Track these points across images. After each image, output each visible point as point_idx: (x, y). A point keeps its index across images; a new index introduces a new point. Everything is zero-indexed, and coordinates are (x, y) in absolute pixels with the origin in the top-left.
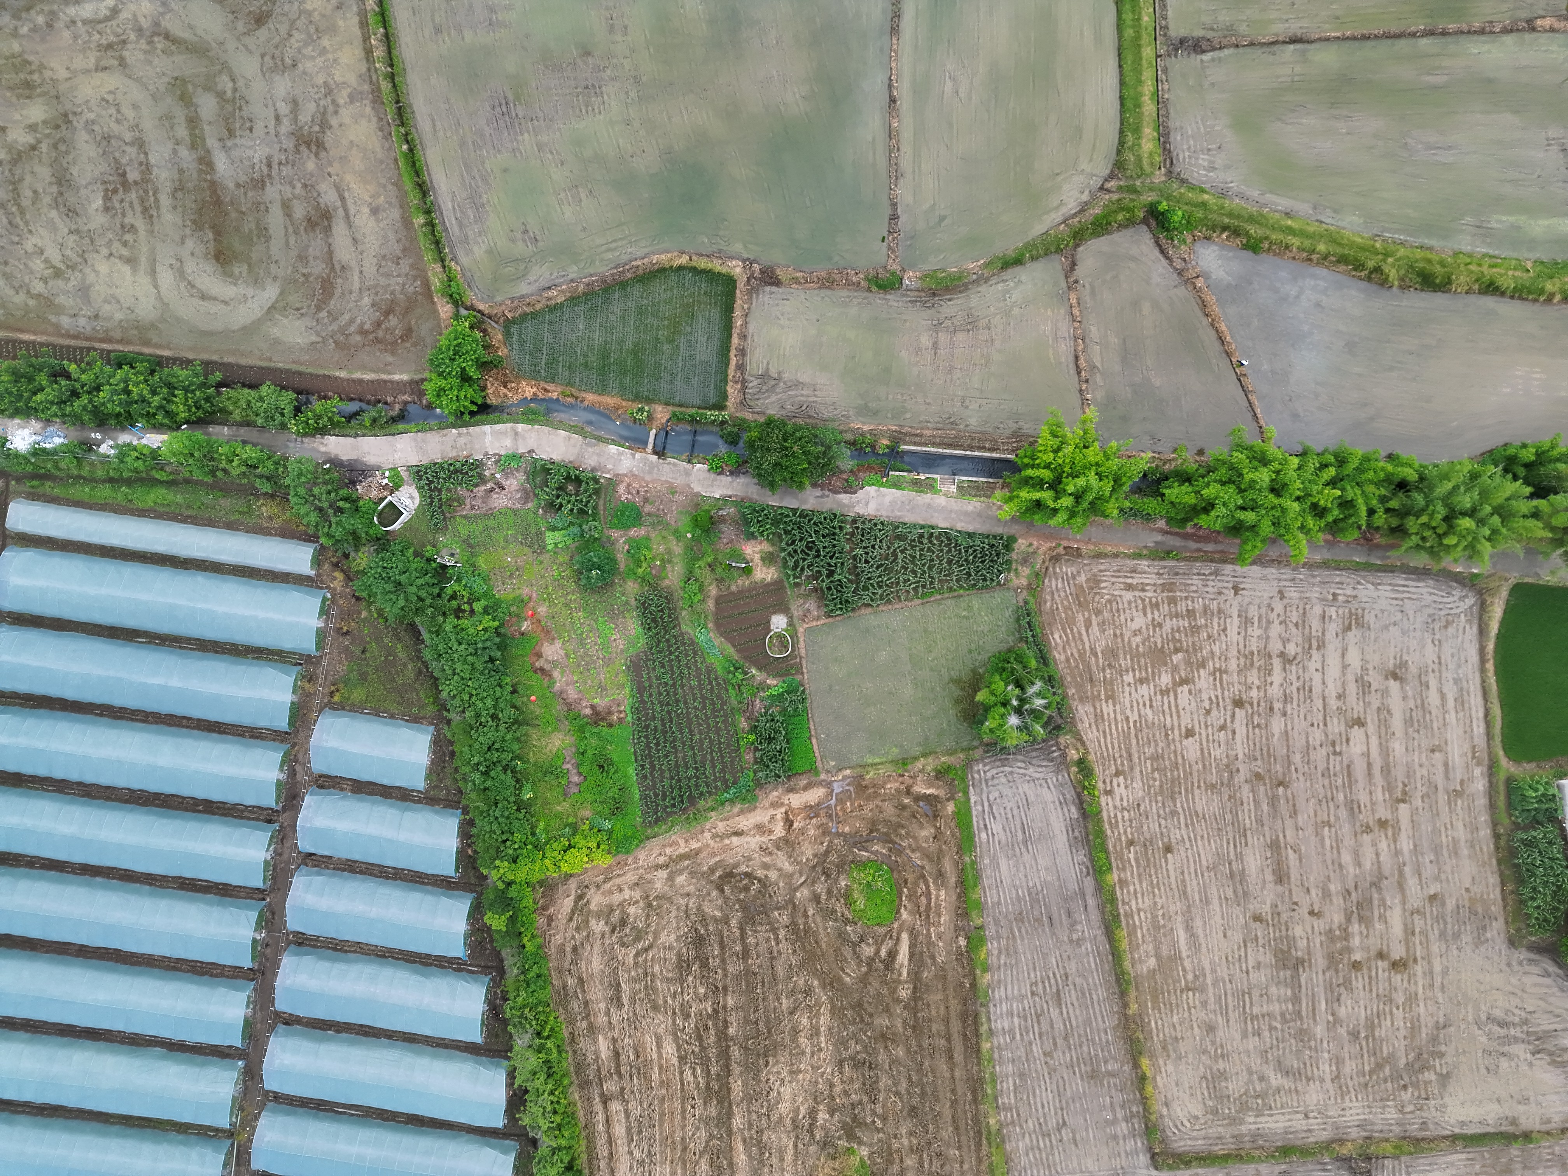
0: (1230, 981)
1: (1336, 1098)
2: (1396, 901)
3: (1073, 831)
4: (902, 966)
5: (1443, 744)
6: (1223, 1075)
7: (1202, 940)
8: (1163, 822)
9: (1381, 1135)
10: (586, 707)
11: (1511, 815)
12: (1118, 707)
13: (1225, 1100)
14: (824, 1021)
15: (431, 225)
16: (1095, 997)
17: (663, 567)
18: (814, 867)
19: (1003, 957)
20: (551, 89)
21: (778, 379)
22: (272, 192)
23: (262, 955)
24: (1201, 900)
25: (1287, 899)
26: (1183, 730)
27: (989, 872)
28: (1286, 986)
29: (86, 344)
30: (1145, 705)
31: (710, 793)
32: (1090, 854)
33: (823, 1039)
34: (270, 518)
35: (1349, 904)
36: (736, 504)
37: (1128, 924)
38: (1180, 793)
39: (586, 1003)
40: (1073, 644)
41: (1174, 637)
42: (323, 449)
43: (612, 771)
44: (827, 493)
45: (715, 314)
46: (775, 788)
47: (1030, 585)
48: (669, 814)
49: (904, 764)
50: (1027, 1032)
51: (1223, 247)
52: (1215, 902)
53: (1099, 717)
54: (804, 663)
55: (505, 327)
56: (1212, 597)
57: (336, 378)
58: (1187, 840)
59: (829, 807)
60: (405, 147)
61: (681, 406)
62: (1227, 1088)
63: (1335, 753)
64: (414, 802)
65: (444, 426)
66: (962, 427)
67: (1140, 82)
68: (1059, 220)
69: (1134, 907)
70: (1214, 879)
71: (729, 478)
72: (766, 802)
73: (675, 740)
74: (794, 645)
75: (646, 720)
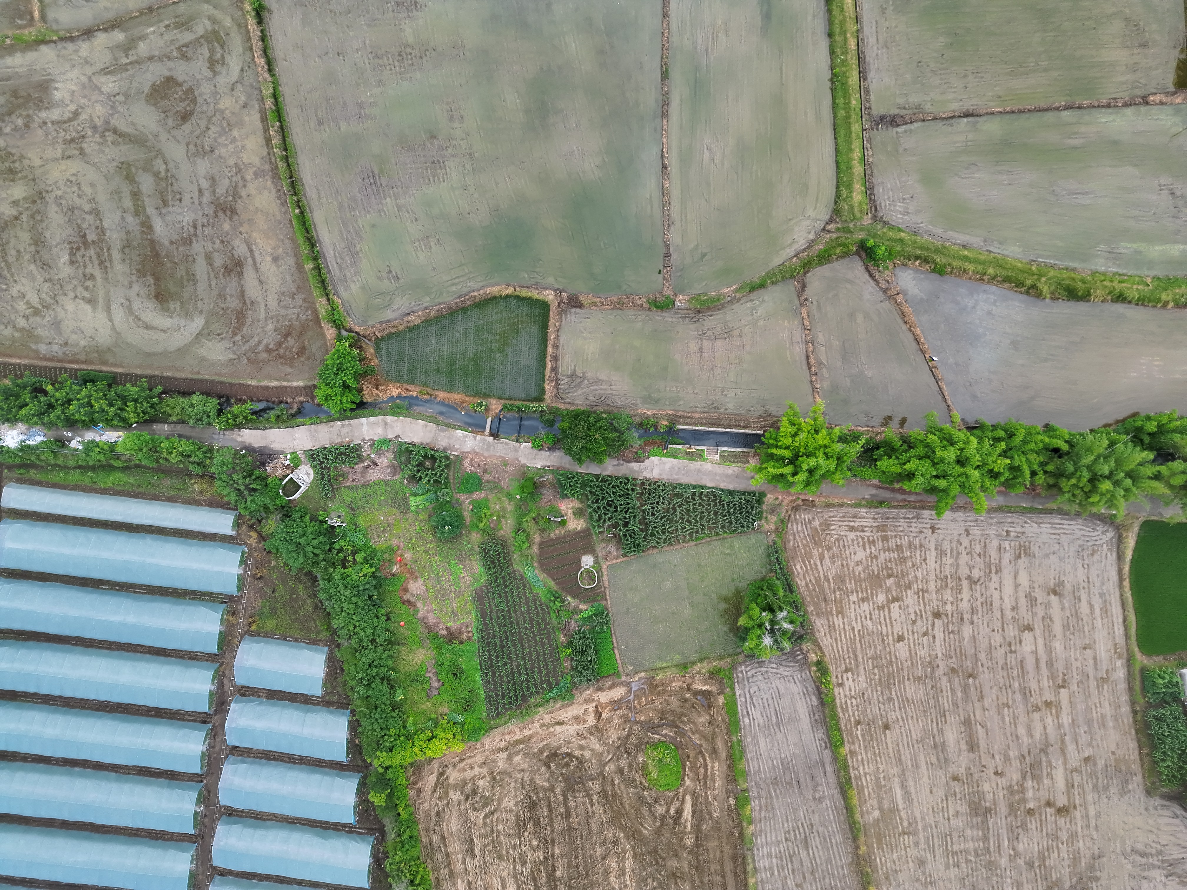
0: (936, 827)
2: (1060, 763)
3: (814, 714)
4: (686, 820)
5: (1092, 643)
7: (914, 795)
8: (882, 707)
10: (442, 629)
11: (1145, 697)
12: (846, 620)
14: (629, 864)
15: (318, 268)
16: (834, 841)
17: (499, 521)
18: (618, 747)
19: (763, 812)
20: (406, 164)
22: (197, 247)
23: (202, 823)
24: (912, 766)
25: (977, 763)
26: (896, 636)
27: (751, 747)
28: (978, 829)
29: (59, 365)
30: (866, 618)
31: (538, 693)
32: (828, 732)
33: (628, 878)
34: (201, 493)
35: (1024, 765)
36: (553, 472)
37: (857, 784)
38: (894, 684)
39: (448, 855)
40: (811, 573)
41: (887, 566)
42: (240, 439)
43: (463, 677)
44: (622, 462)
45: (535, 330)
46: (588, 688)
47: (777, 529)
48: (507, 710)
49: (685, 668)
50: (783, 869)
51: (916, 271)
52: (923, 767)
53: (832, 628)
54: (607, 591)
55: (376, 344)
56: (915, 535)
57: (249, 386)
58: (900, 720)
59: (629, 701)
60: (297, 211)
61: (510, 399)
63: (1011, 652)
64: (314, 704)
65: (331, 419)
66: (722, 410)
67: (851, 150)
68: (792, 254)
69: (862, 772)
70: (922, 749)
71: (548, 453)
72: (581, 699)
73: (511, 653)
74: (599, 578)
75: (488, 638)
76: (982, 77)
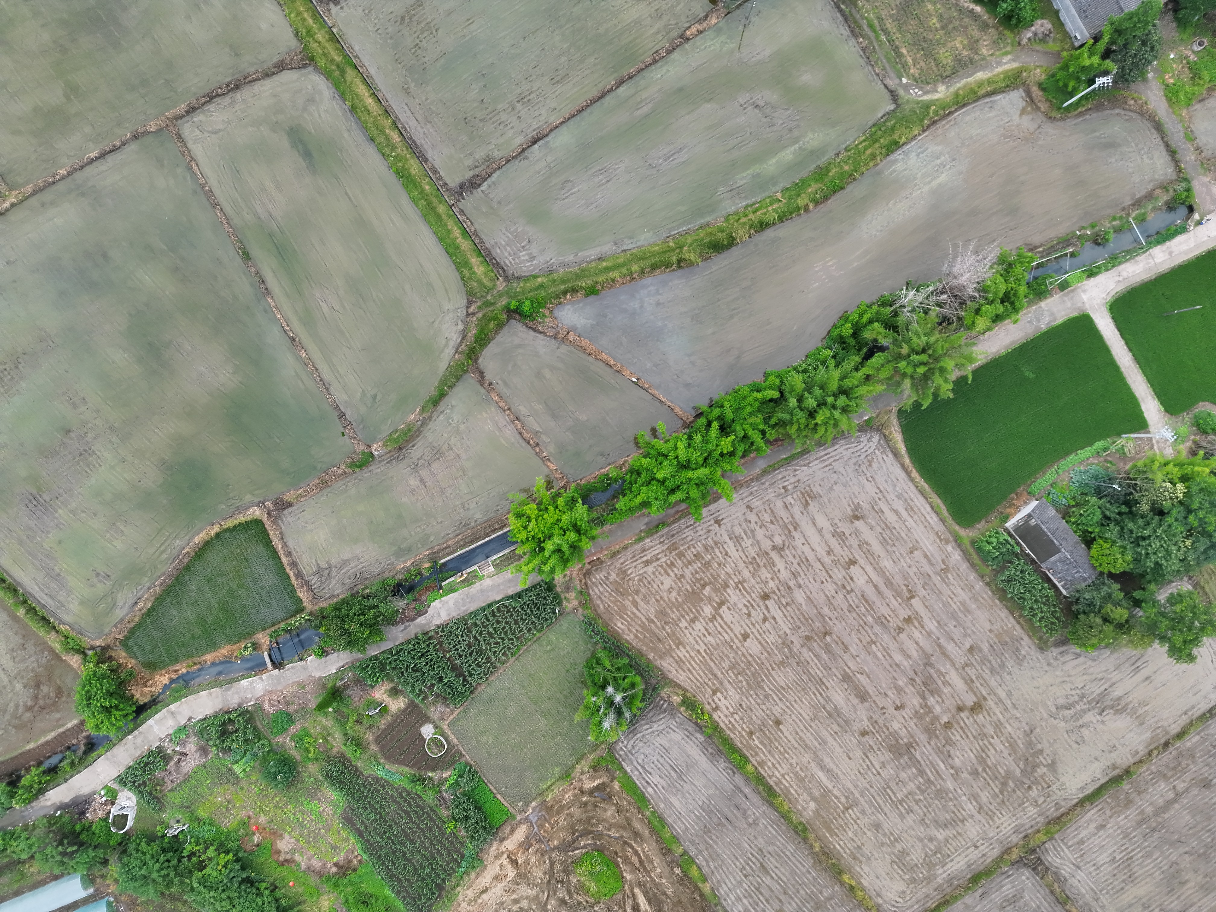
0: (871, 787)
1: (988, 823)
2: (948, 666)
3: (707, 750)
5: (915, 544)
6: (904, 853)
7: (836, 770)
8: (763, 707)
9: (1033, 829)
10: (331, 867)
11: (988, 566)
12: (688, 648)
13: (916, 869)
15: (31, 610)
16: (788, 853)
17: (326, 741)
18: (549, 881)
19: (711, 864)
20: (58, 470)
21: (330, 567)
24: (820, 744)
25: (876, 709)
26: (740, 637)
27: (668, 812)
28: (910, 767)
30: (704, 635)
31: (450, 875)
32: (728, 758)
34: (40, 872)
35: (918, 687)
36: (350, 669)
37: (781, 789)
38: (763, 680)
40: (633, 624)
41: (696, 579)
42: (49, 803)
43: (373, 901)
44: (407, 624)
45: (261, 549)
46: (491, 845)
47: (580, 602)
48: (430, 907)
49: (569, 775)
50: (757, 905)
52: (830, 739)
53: (680, 662)
54: (461, 748)
55: (123, 645)
56: (705, 537)
57: (29, 751)
58: (787, 710)
59: (536, 835)
61: (273, 625)
62: (912, 860)
63: (849, 592)
65: (121, 738)
67: (449, 231)
68: (453, 351)
69: (778, 776)
70: (819, 724)
71: (335, 654)
72: (491, 857)
73: (404, 854)
74: (447, 740)
75: (377, 852)
76: (529, 101)
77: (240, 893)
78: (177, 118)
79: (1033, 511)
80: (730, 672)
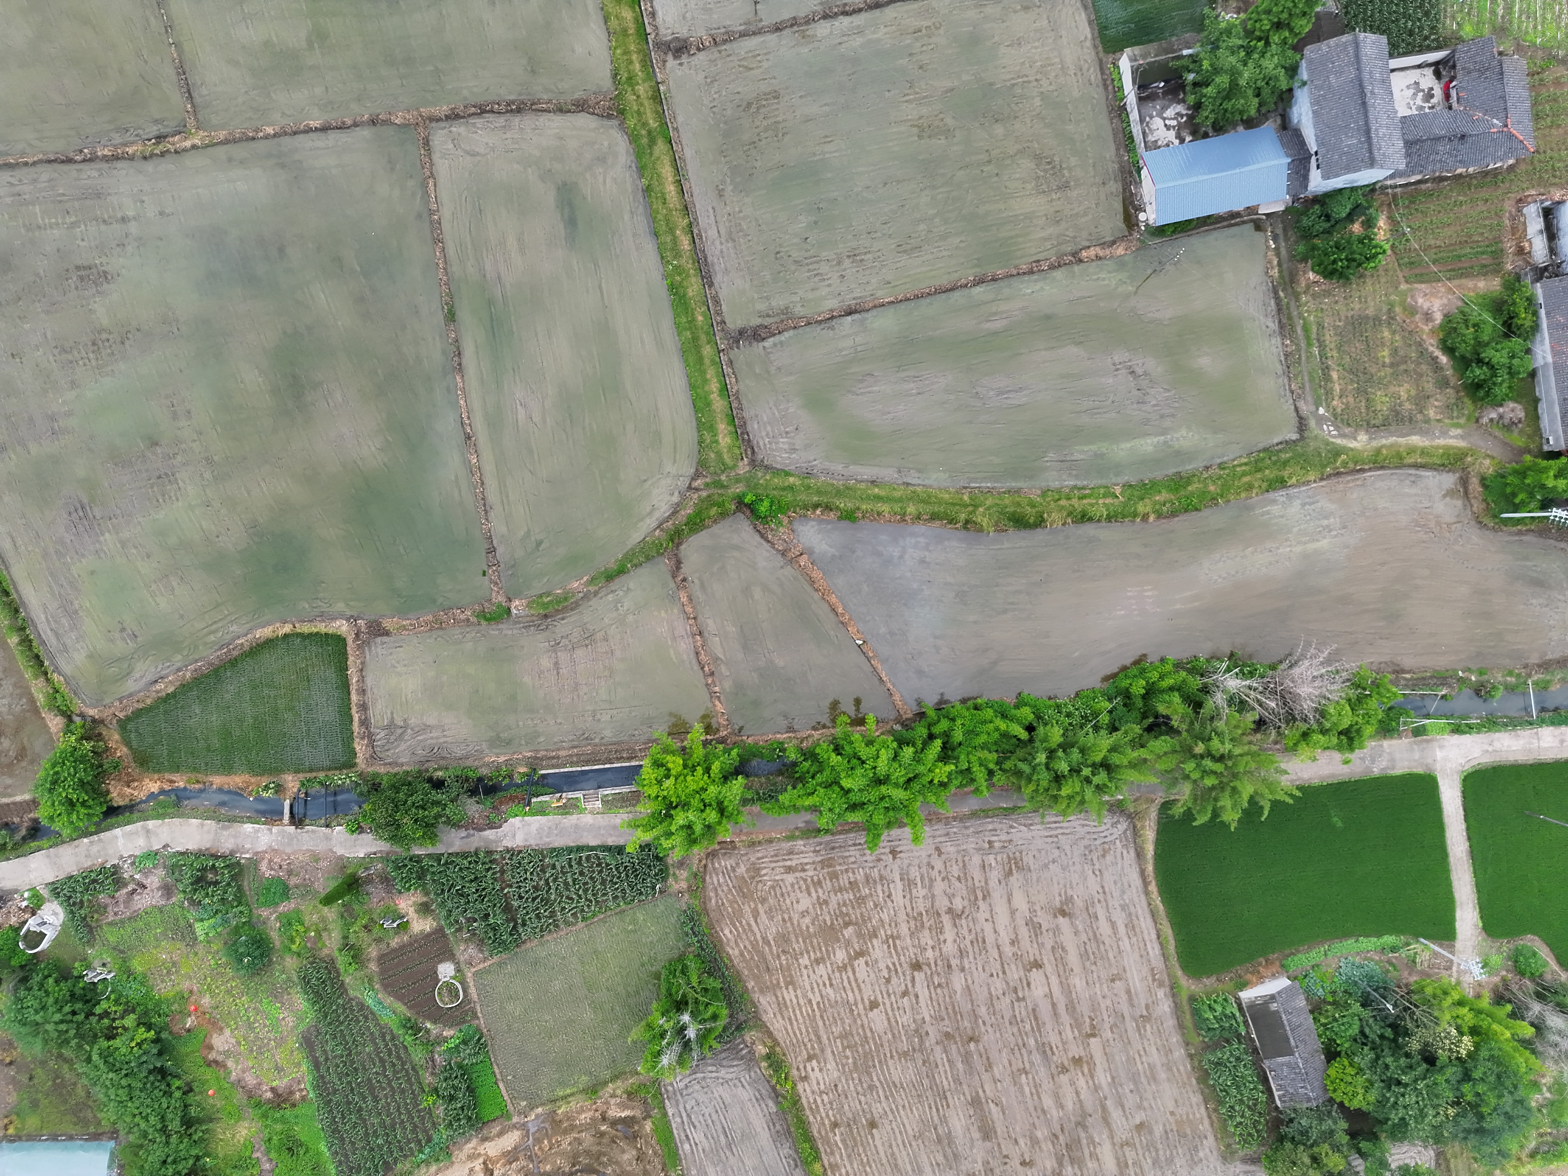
2: (1104, 1137)
3: (774, 1124)
5: (1121, 972)
8: (863, 1099)
10: (266, 1091)
11: (1199, 1035)
12: (799, 992)
15: (26, 642)
17: (318, 936)
20: (124, 485)
24: (913, 1170)
25: (997, 1154)
26: (867, 1002)
30: (825, 985)
31: (405, 1156)
32: (795, 1145)
35: (1058, 1147)
36: (380, 860)
38: (874, 1066)
40: (744, 937)
41: (841, 912)
43: (302, 1152)
44: (472, 832)
45: (331, 674)
46: (468, 1141)
47: (690, 887)
49: (596, 1092)
51: (820, 521)
52: (928, 1169)
53: (782, 1006)
54: (478, 1008)
55: (119, 727)
56: (871, 865)
58: (889, 1112)
59: (527, 1148)
61: (311, 770)
63: (1019, 1000)
65: (75, 837)
67: (706, 381)
68: (654, 525)
70: (922, 1146)
71: (371, 836)
72: (462, 1155)
73: (360, 1109)
74: (465, 991)
75: (328, 1094)
76: (862, 260)
77: (145, 1084)
78: (433, 119)
79: (1279, 993)
80: (838, 1041)
